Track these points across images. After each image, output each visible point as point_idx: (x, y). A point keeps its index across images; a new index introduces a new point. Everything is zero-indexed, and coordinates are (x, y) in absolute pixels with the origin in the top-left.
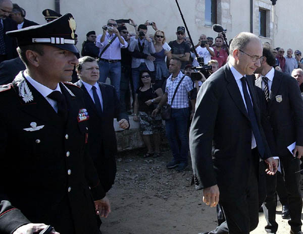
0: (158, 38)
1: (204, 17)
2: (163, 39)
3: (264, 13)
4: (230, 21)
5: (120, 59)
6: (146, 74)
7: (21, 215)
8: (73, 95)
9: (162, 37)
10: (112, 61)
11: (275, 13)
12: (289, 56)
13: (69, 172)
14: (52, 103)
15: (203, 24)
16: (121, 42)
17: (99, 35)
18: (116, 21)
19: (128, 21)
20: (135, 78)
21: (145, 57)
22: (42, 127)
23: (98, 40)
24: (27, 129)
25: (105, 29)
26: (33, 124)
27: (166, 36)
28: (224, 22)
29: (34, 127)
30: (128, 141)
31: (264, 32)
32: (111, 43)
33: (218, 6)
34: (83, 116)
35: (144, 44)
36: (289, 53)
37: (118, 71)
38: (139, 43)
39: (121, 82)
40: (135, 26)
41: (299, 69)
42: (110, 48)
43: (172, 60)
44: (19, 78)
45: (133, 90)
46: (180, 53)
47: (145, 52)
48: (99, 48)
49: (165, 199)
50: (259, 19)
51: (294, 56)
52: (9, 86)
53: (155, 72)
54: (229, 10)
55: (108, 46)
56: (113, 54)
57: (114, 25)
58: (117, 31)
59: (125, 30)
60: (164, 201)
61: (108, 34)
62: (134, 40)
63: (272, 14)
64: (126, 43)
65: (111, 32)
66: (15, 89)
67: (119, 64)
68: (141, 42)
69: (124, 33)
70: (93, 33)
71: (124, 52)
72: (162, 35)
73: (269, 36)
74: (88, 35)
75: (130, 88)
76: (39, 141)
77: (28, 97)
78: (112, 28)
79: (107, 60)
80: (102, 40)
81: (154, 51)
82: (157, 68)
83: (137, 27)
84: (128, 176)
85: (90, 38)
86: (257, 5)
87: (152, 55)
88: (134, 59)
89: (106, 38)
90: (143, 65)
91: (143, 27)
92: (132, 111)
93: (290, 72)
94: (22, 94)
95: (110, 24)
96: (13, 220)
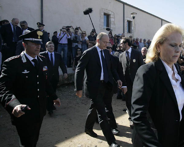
0: (83, 34)
1: (103, 25)
2: (85, 35)
3: (129, 23)
4: (114, 26)
5: (67, 43)
6: (79, 50)
7: (18, 101)
8: (42, 60)
9: (85, 34)
10: (64, 44)
11: (134, 22)
12: (141, 42)
13: (38, 90)
14: (33, 63)
15: (103, 28)
16: (68, 36)
17: (58, 33)
18: (66, 27)
19: (70, 27)
20: (74, 52)
21: (77, 42)
22: (28, 72)
23: (58, 35)
24: (23, 72)
25: (61, 30)
26: (26, 71)
27: (87, 33)
28: (112, 27)
29: (26, 72)
30: (70, 78)
31: (129, 31)
32: (63, 36)
33: (109, 20)
34: (45, 69)
35: (77, 36)
36: (141, 40)
37: (66, 48)
38: (75, 36)
39: (67, 53)
40: (73, 29)
41: (145, 47)
42: (63, 38)
43: (89, 44)
44: (22, 53)
45: (72, 57)
46: (93, 41)
47: (78, 40)
48: (58, 39)
49: (85, 104)
50: (127, 25)
51: (143, 41)
52: (18, 56)
53: (82, 49)
54: (114, 22)
55: (62, 37)
56: (64, 41)
57: (65, 29)
58: (66, 31)
59: (69, 31)
60: (85, 105)
61: (62, 32)
62: (73, 35)
63: (133, 23)
64: (70, 36)
65: (63, 32)
66: (20, 58)
67: (67, 45)
68: (76, 36)
69: (69, 32)
70: (56, 32)
71: (69, 40)
72: (85, 33)
73: (132, 33)
74: (54, 33)
75: (71, 55)
76: (27, 77)
77: (24, 61)
78: (64, 30)
79: (62, 44)
80: (60, 35)
81: (81, 40)
82: (83, 47)
83: (75, 29)
84: (70, 94)
85: (55, 35)
86: (127, 19)
87: (81, 41)
88: (73, 43)
89: (61, 34)
90: (77, 46)
91: (77, 29)
92: (72, 66)
93: (140, 49)
94: (23, 59)
95: (63, 28)
96: (15, 103)
